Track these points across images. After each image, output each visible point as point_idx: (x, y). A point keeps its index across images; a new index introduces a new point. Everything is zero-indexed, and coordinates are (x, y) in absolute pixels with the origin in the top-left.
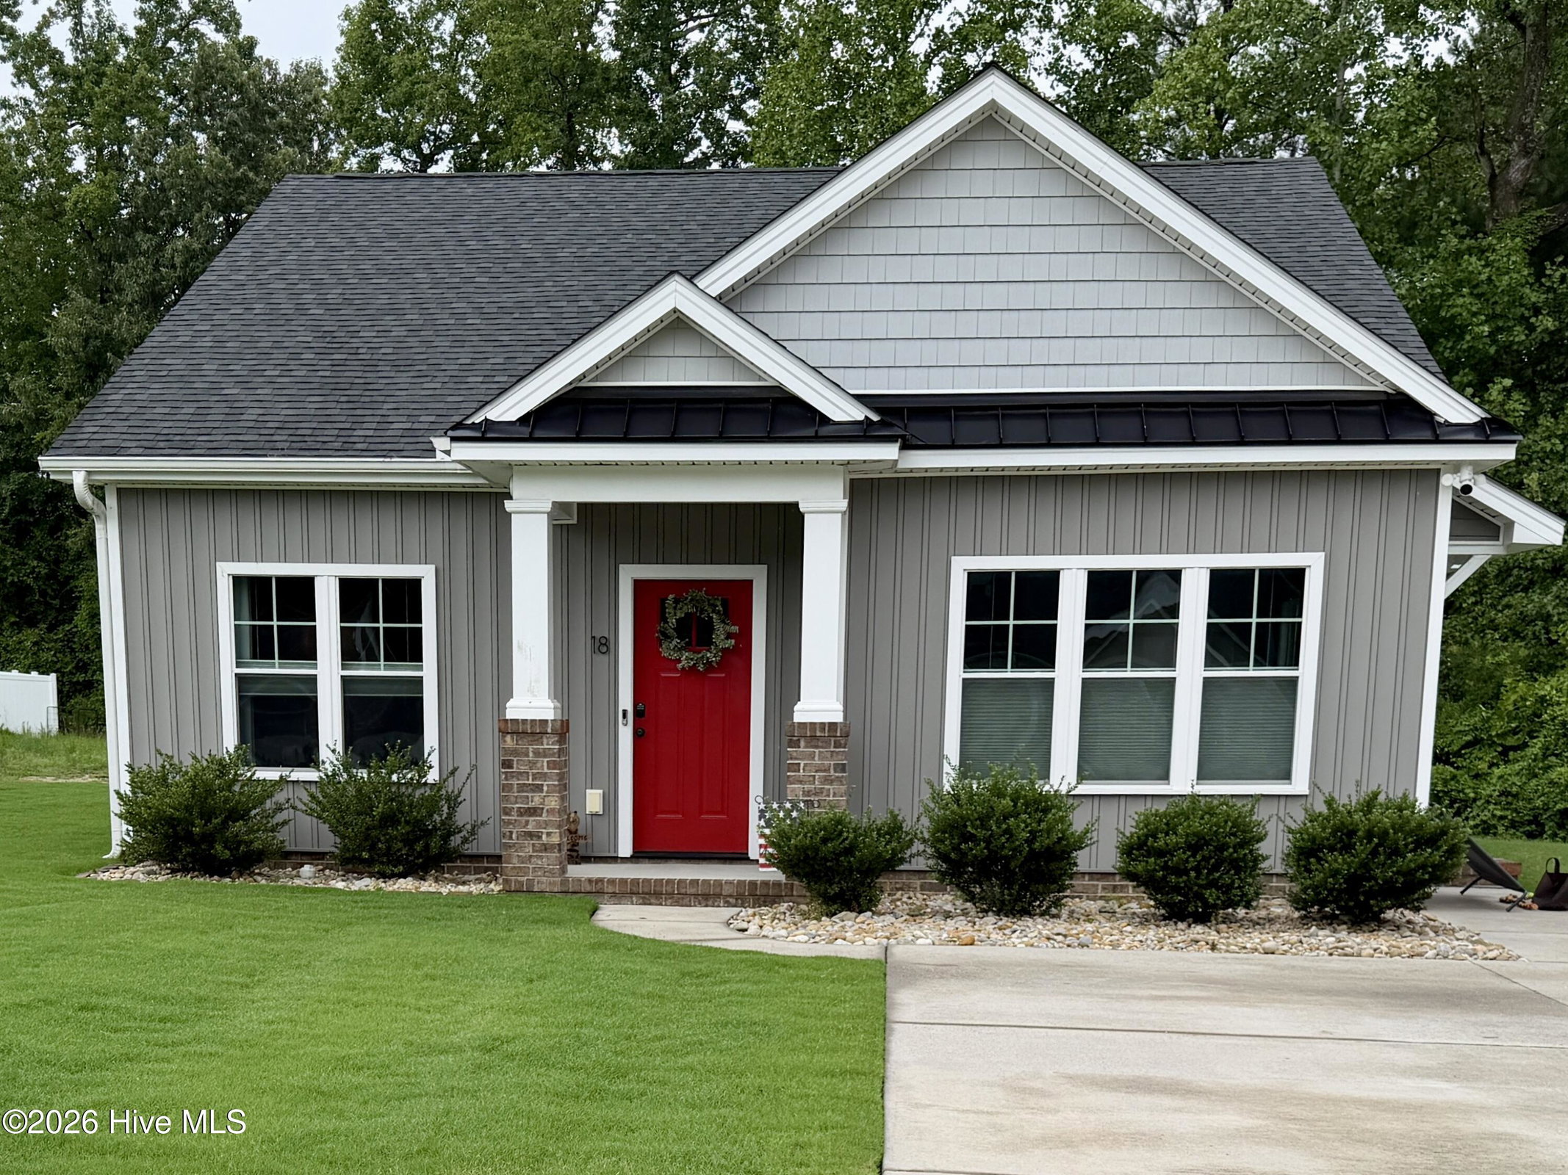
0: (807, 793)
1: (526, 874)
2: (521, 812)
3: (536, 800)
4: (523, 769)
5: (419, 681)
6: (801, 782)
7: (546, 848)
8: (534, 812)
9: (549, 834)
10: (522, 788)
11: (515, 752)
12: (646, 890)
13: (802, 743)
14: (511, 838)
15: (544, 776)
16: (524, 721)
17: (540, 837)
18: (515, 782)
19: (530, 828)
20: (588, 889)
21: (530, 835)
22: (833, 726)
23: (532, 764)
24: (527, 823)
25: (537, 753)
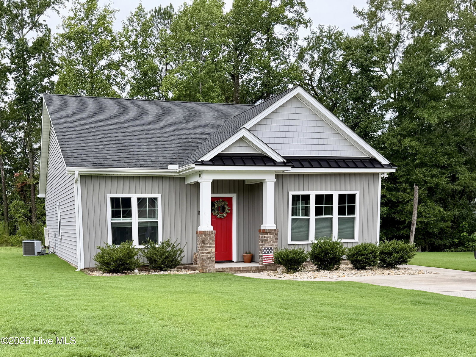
0: (270, 245)
1: (208, 268)
2: (207, 253)
3: (210, 250)
4: (207, 242)
5: (157, 222)
6: (268, 243)
7: (212, 261)
8: (209, 253)
9: (213, 258)
10: (207, 247)
11: (205, 239)
12: (235, 270)
13: (268, 234)
14: (204, 259)
15: (212, 244)
16: (207, 231)
17: (211, 259)
18: (205, 246)
19: (209, 257)
20: (222, 270)
21: (209, 258)
22: (275, 230)
23: (209, 241)
24: (208, 255)
25: (210, 239)
